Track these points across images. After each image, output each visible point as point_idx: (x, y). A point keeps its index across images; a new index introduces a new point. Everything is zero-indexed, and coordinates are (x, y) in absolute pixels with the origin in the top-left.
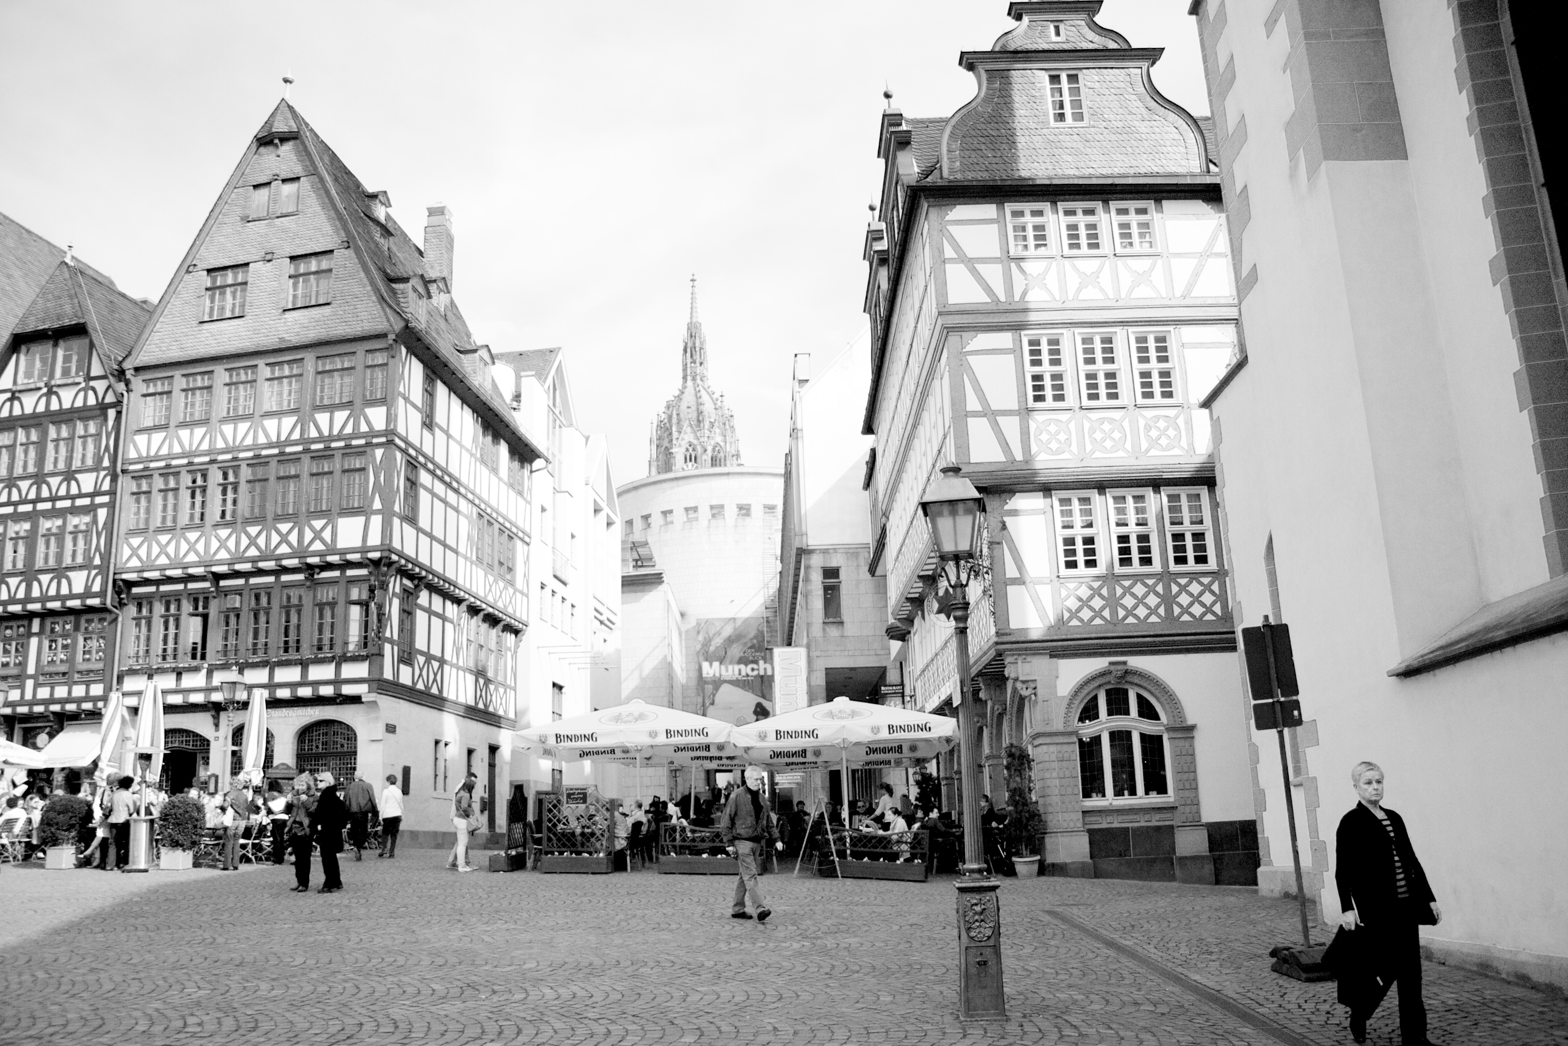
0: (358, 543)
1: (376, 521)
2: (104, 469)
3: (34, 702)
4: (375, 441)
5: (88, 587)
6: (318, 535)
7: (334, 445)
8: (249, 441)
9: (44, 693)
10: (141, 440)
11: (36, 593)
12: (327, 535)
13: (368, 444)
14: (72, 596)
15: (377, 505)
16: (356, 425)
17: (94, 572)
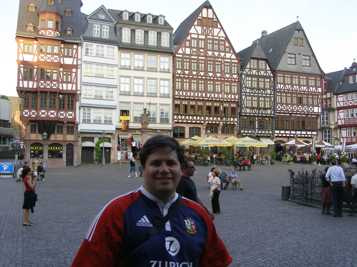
0: (317, 112)
1: (320, 108)
2: (272, 90)
3: (258, 133)
5: (271, 113)
6: (311, 109)
7: (313, 93)
8: (299, 90)
9: (260, 132)
10: (279, 85)
11: (260, 112)
12: (312, 109)
13: (318, 94)
14: (268, 114)
15: (320, 105)
16: (316, 90)
17: (272, 110)
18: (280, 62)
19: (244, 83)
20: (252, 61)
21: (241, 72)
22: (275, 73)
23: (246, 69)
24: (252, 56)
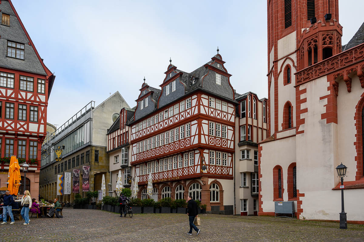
1: (42, 126)
4: (41, 104)
6: (22, 126)
12: (25, 127)
15: (42, 122)
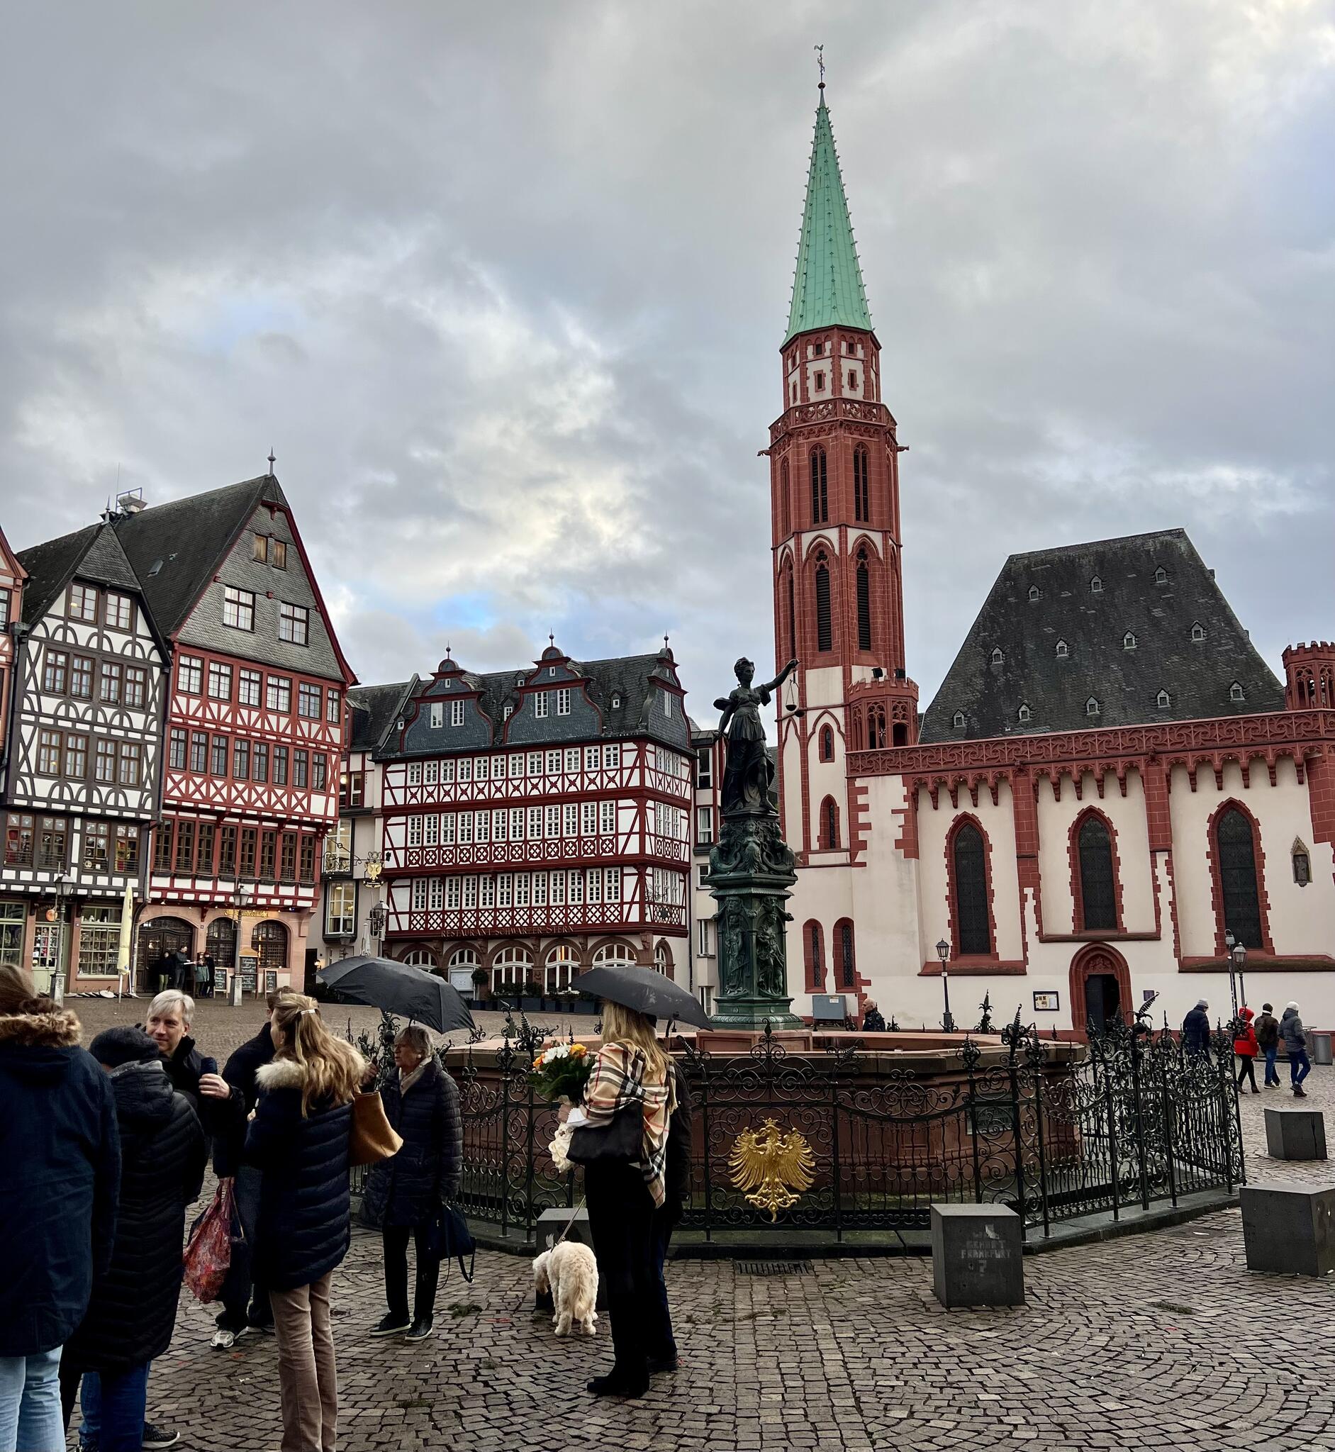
0: (322, 813)
2: (152, 714)
3: (78, 885)
4: (332, 749)
5: (141, 805)
7: (310, 745)
8: (258, 726)
10: (182, 700)
11: (96, 800)
13: (329, 750)
14: (127, 809)
15: (333, 791)
16: (324, 736)
17: (146, 794)
18: (193, 614)
19: (33, 673)
20: (77, 590)
21: (25, 627)
22: (170, 652)
23: (45, 619)
24: (80, 571)
